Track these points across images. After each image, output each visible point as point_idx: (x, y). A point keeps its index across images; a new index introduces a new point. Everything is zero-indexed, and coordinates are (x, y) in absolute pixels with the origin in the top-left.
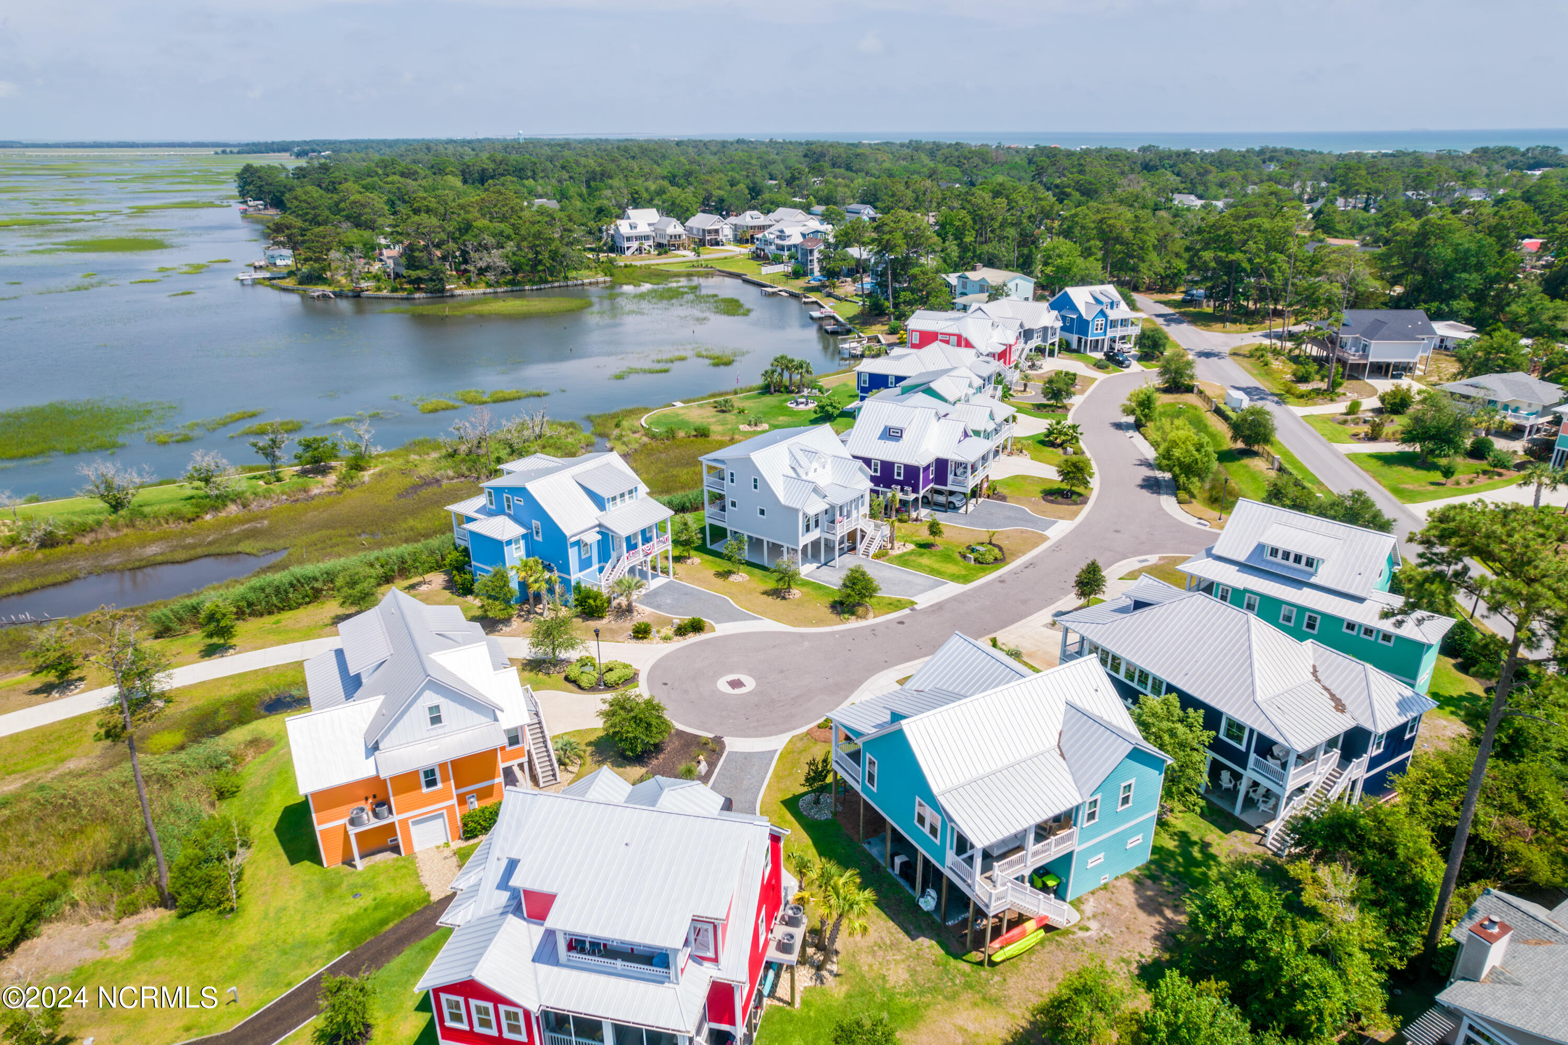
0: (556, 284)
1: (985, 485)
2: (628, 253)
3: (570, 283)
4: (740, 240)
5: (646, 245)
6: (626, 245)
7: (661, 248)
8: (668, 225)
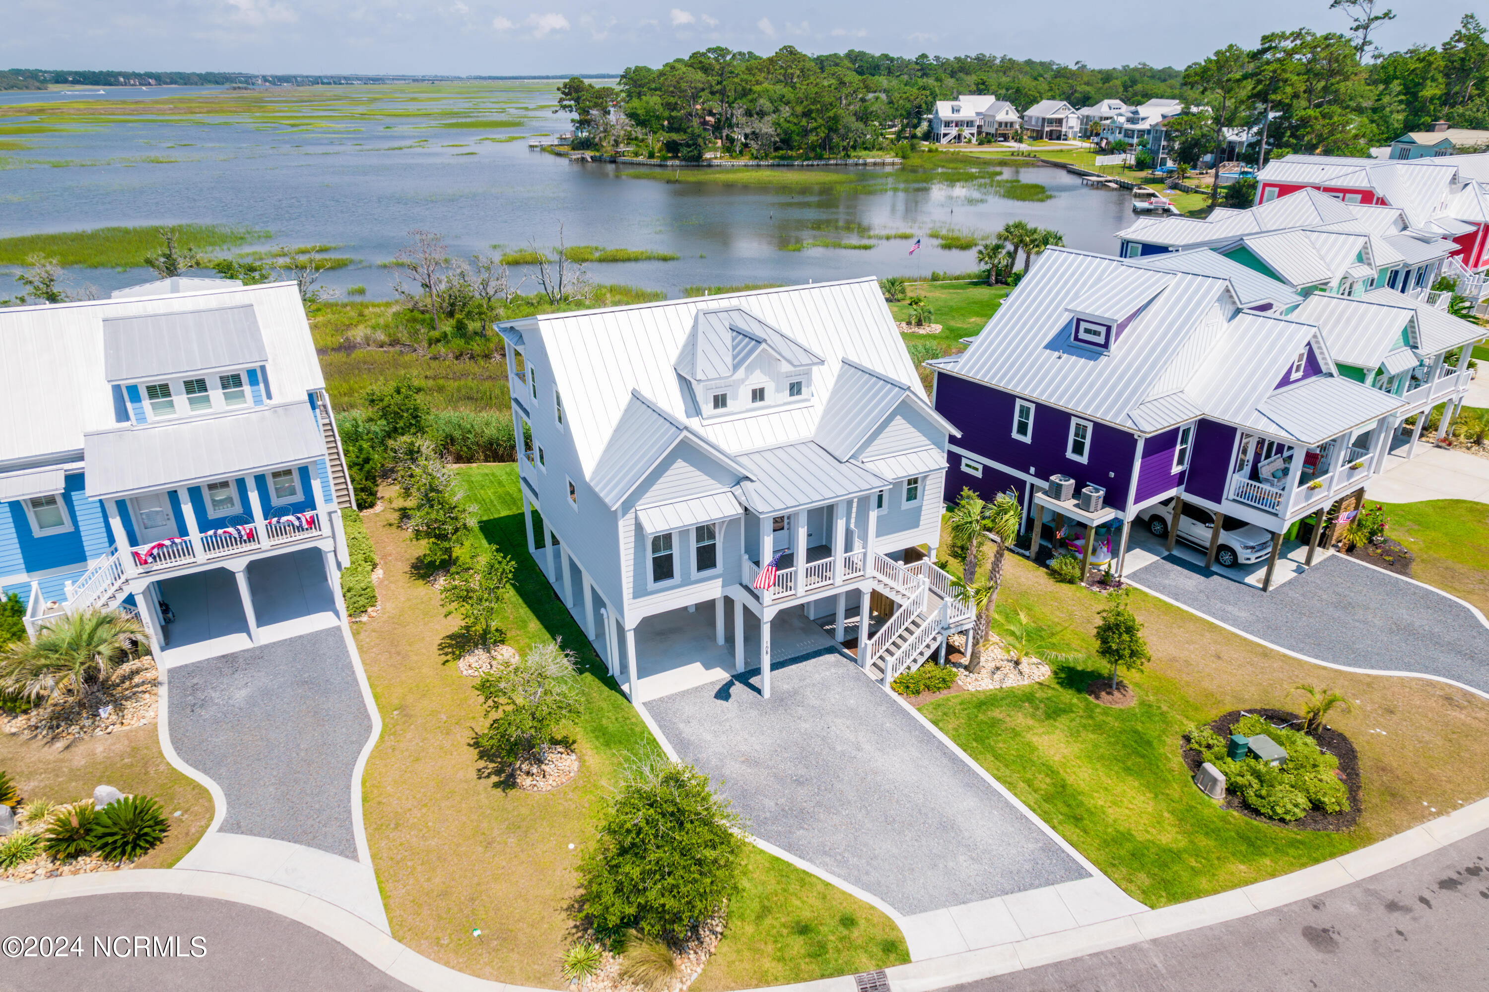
0: (832, 162)
1: (1343, 518)
2: (944, 141)
3: (850, 161)
4: (1086, 135)
5: (966, 132)
6: (943, 130)
7: (986, 138)
8: (999, 110)
